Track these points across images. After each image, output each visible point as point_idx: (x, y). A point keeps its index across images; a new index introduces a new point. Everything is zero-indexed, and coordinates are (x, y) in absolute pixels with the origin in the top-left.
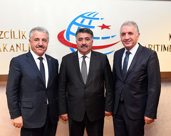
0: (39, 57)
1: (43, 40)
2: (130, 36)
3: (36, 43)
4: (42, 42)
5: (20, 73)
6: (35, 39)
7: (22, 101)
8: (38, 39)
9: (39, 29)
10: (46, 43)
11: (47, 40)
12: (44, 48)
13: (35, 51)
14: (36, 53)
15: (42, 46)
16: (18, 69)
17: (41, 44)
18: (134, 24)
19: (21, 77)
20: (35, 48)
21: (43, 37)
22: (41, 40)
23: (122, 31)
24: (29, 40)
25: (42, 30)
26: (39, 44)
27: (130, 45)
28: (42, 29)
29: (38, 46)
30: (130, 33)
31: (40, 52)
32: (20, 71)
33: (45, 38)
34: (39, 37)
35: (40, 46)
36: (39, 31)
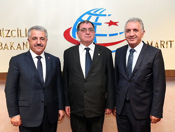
0: (37, 55)
1: (41, 38)
2: (135, 33)
3: (34, 42)
4: (40, 41)
5: (17, 72)
6: (33, 38)
7: (20, 99)
8: (36, 38)
9: (37, 28)
10: (45, 41)
11: (45, 38)
12: (42, 46)
13: (33, 50)
14: (34, 51)
15: (40, 44)
16: (16, 68)
17: (39, 43)
18: (139, 21)
19: (19, 76)
20: (34, 47)
21: (40, 36)
22: (39, 39)
23: (126, 27)
24: (28, 39)
25: (39, 29)
26: (37, 43)
27: (135, 42)
28: (40, 27)
29: (36, 45)
30: (135, 30)
31: (39, 50)
32: (18, 70)
33: (43, 36)
34: (36, 36)
35: (39, 45)
36: (37, 30)
